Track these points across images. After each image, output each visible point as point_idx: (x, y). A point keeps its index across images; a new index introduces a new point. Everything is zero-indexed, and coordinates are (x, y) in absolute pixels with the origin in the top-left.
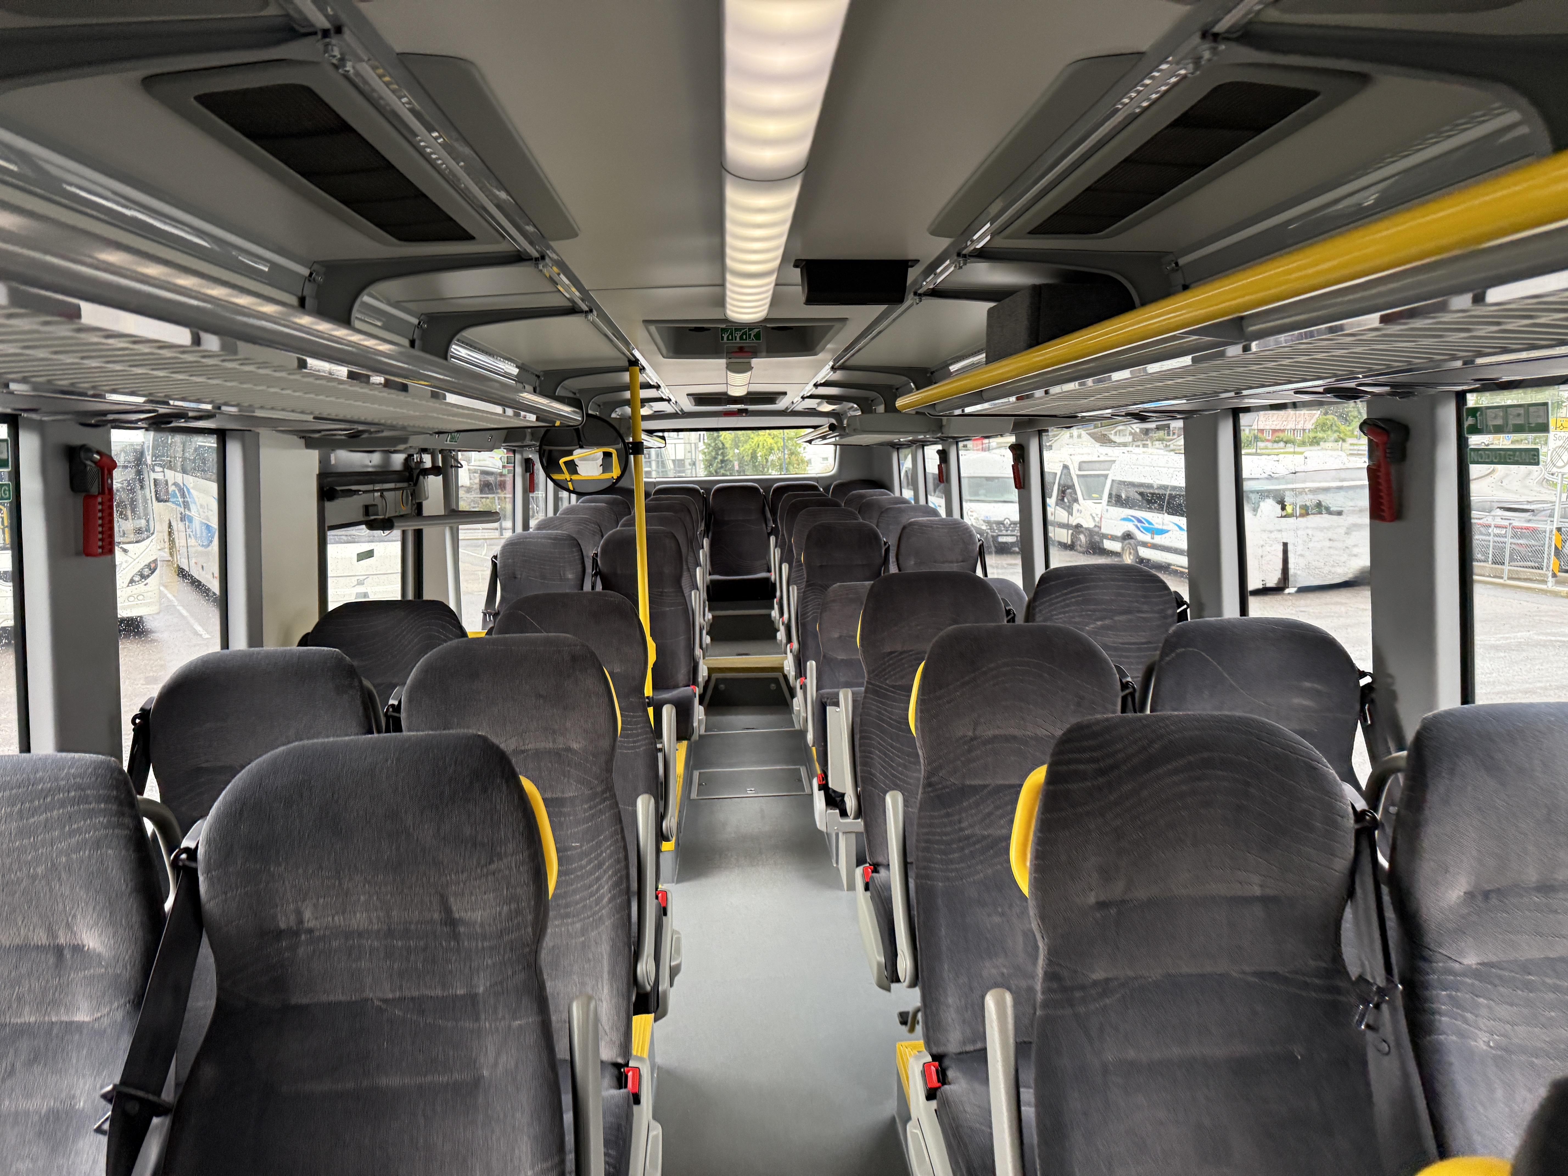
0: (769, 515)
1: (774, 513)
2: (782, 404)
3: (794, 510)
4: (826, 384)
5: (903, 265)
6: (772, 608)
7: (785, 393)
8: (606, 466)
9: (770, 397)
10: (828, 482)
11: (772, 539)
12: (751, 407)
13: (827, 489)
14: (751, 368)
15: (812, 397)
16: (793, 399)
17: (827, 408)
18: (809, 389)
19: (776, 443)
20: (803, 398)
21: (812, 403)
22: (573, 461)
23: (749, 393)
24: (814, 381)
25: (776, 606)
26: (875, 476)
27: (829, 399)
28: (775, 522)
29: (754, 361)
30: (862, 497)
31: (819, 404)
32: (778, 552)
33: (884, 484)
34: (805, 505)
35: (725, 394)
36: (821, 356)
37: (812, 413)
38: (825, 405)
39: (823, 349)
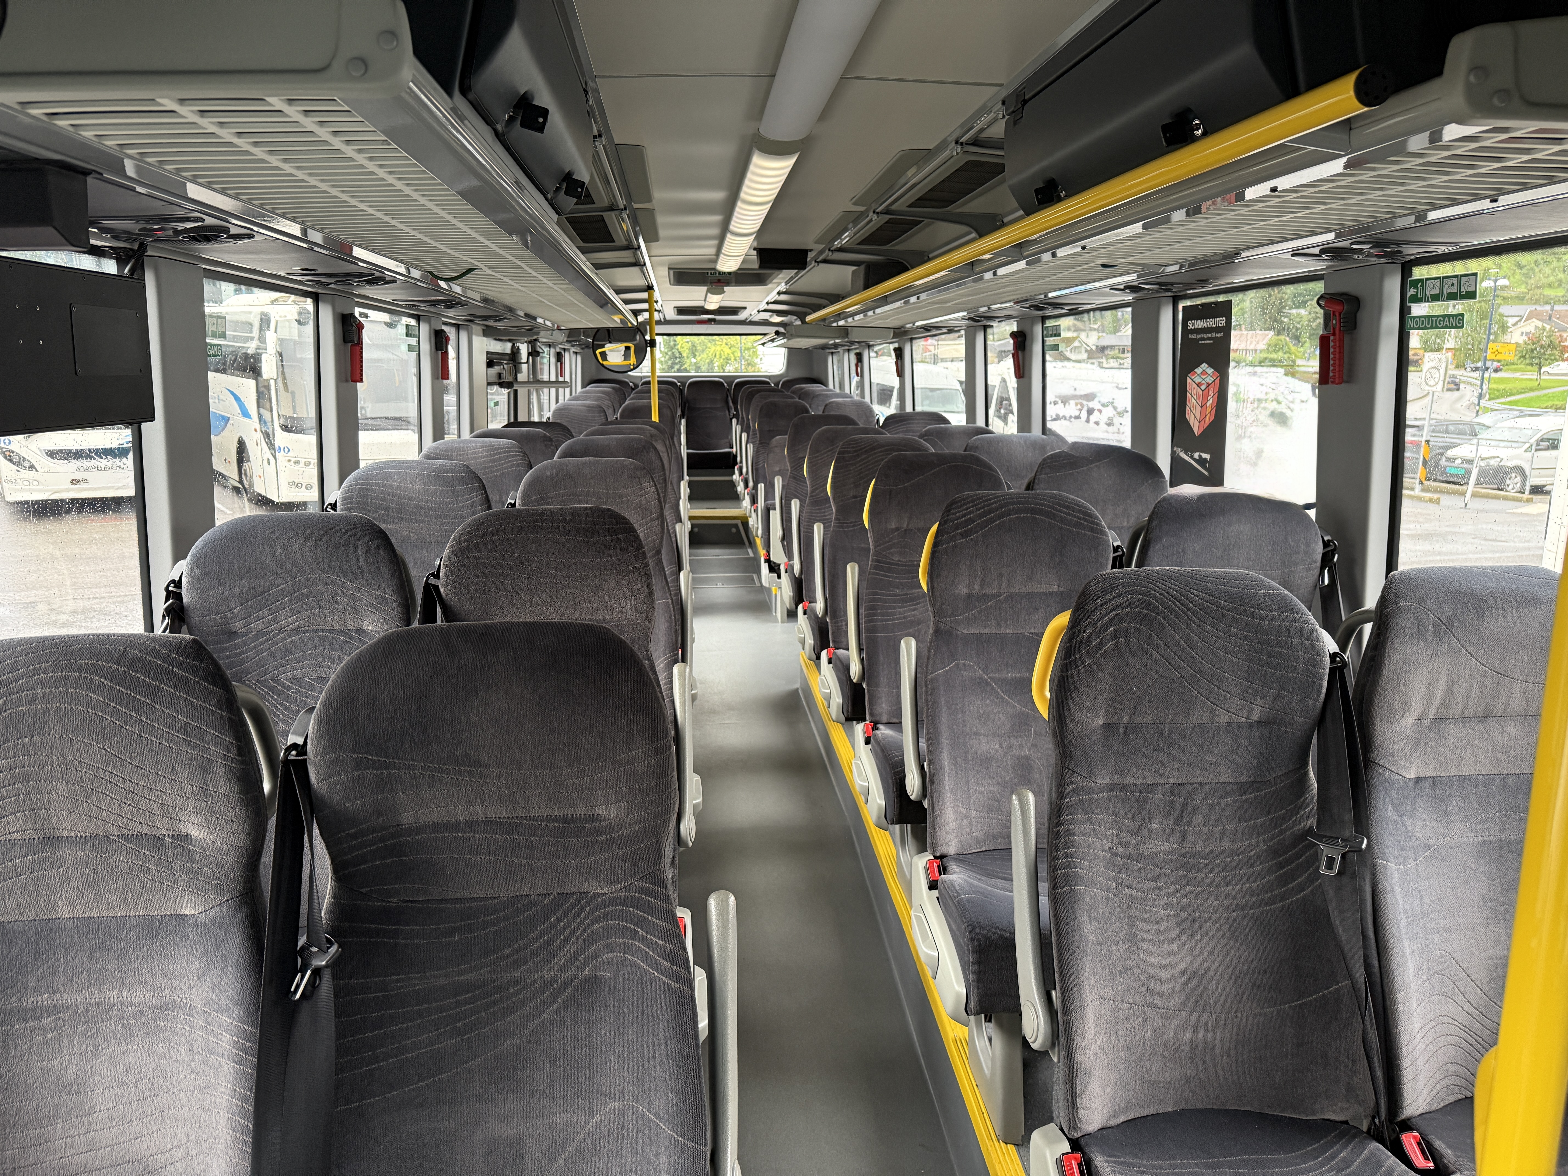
0: (731, 404)
1: (735, 402)
2: (742, 316)
3: (750, 396)
4: (775, 302)
5: (805, 252)
6: (734, 473)
7: (745, 308)
8: (626, 356)
9: (734, 311)
10: (778, 379)
11: (734, 421)
12: (718, 318)
13: (777, 384)
14: (723, 292)
15: (765, 311)
16: (751, 312)
17: (777, 319)
18: (763, 306)
19: (733, 353)
20: (759, 311)
21: (765, 316)
22: (604, 352)
23: (720, 307)
24: (766, 301)
25: (737, 472)
26: (815, 375)
27: (779, 313)
28: (736, 409)
29: (726, 288)
30: (802, 389)
31: (771, 316)
32: (739, 428)
33: (823, 382)
34: (759, 391)
35: (703, 307)
36: (770, 286)
37: (766, 323)
38: (775, 317)
39: (770, 282)
